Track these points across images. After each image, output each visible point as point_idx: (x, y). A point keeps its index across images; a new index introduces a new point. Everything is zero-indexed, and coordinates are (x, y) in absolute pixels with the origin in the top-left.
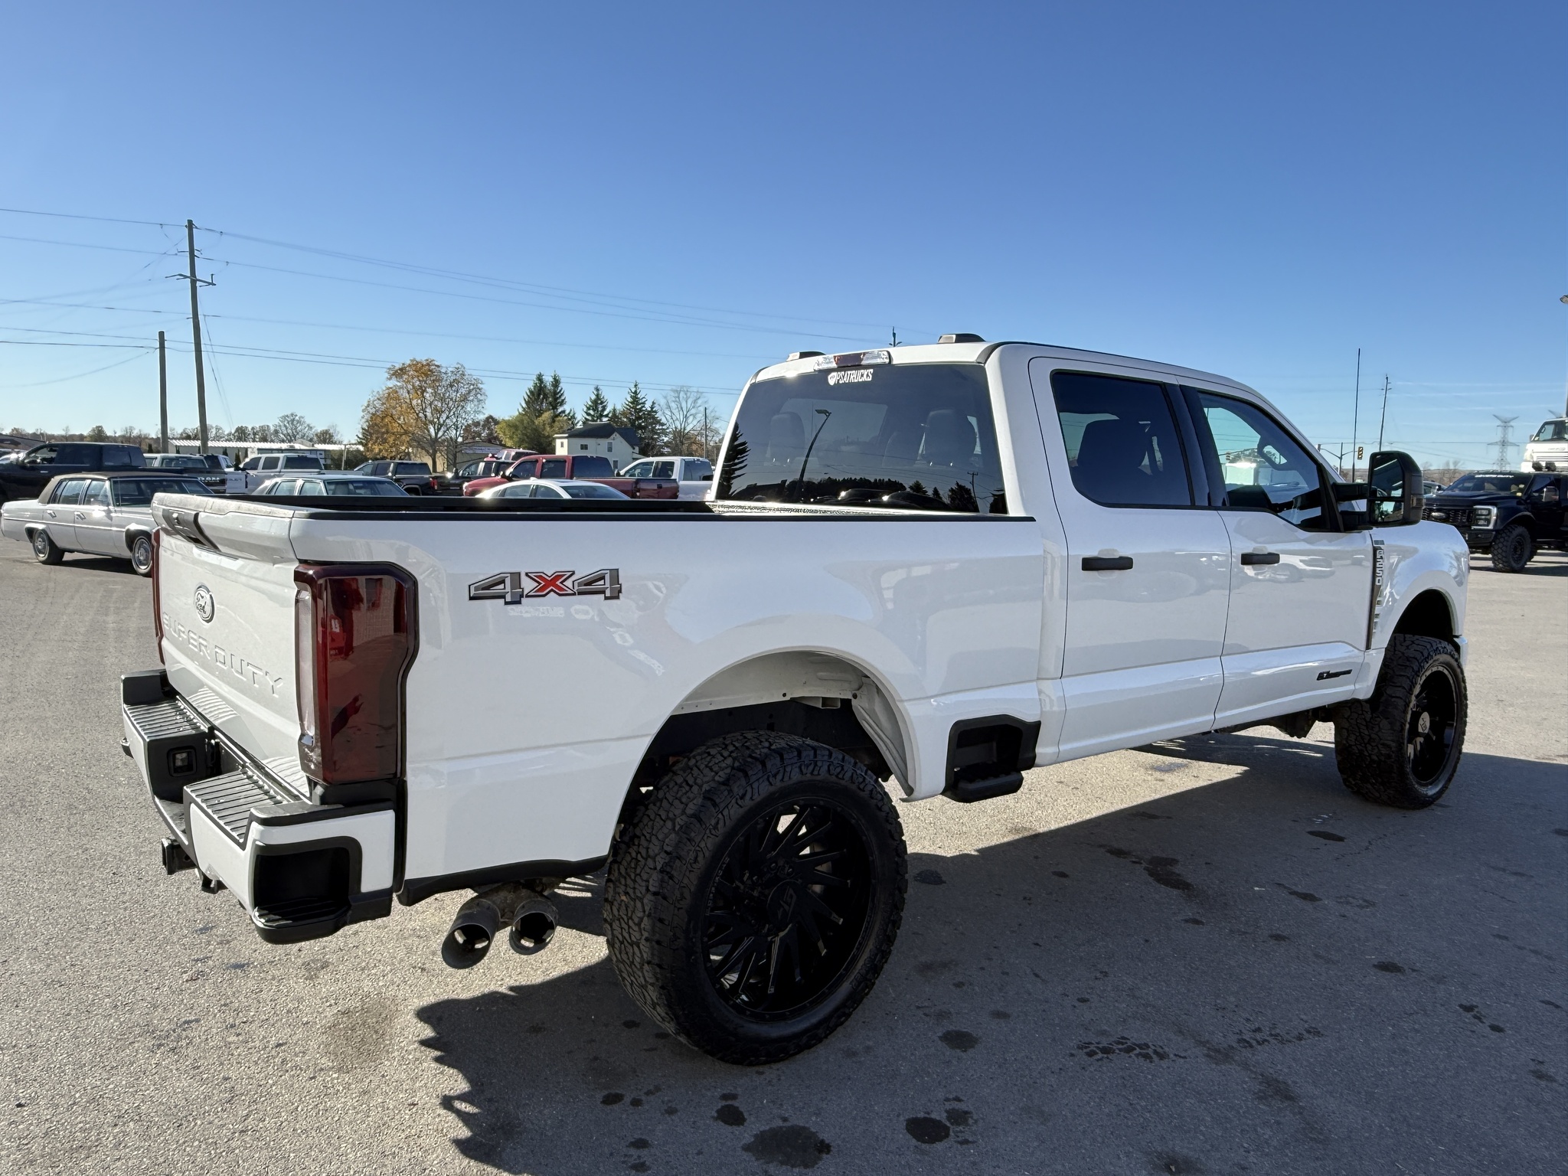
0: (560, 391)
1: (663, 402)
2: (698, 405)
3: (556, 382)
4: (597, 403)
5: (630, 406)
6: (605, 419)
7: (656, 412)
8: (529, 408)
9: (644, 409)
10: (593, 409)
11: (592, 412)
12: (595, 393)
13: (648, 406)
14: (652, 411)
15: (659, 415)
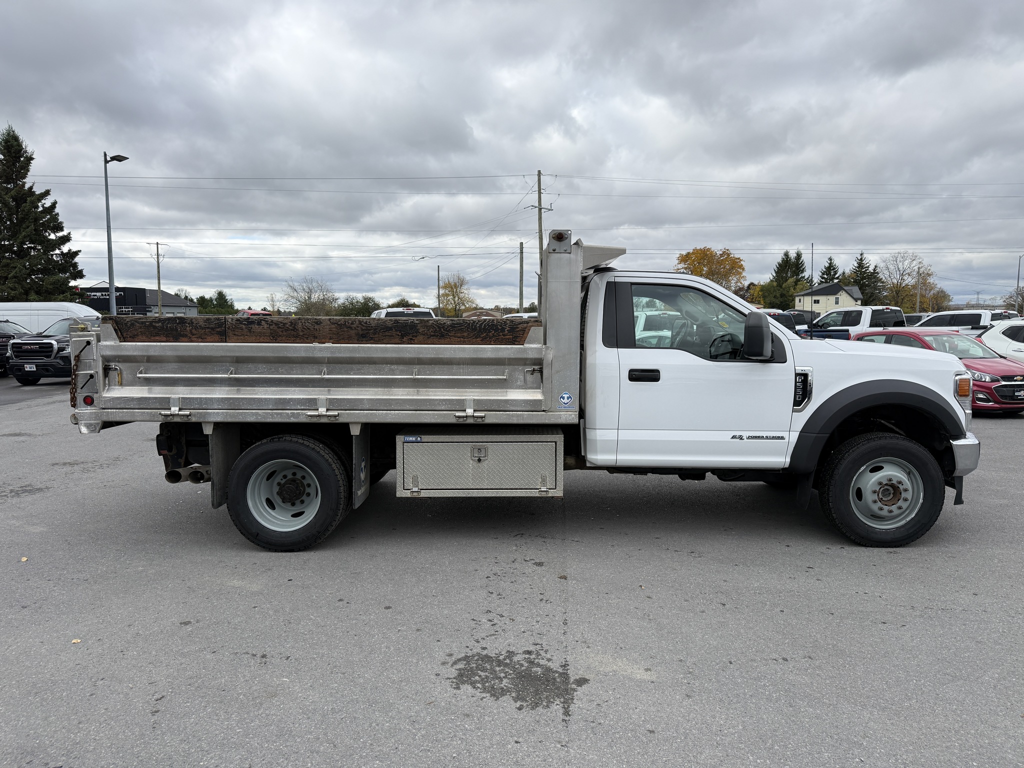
0: (802, 261)
1: (882, 265)
2: (912, 265)
3: (799, 256)
4: (830, 269)
5: (858, 271)
6: (836, 281)
7: (878, 273)
8: (777, 276)
9: (868, 271)
10: (827, 275)
11: (825, 276)
12: (829, 262)
13: (871, 269)
14: (875, 272)
15: (881, 276)
